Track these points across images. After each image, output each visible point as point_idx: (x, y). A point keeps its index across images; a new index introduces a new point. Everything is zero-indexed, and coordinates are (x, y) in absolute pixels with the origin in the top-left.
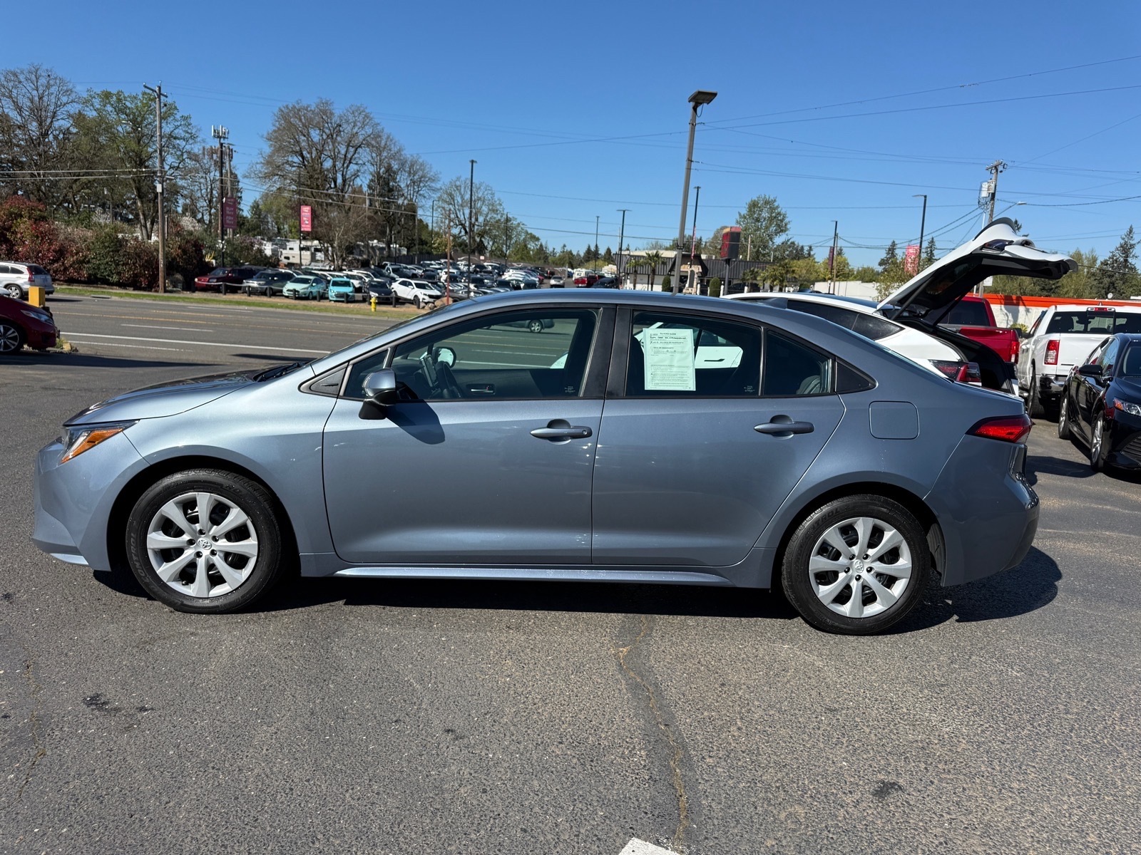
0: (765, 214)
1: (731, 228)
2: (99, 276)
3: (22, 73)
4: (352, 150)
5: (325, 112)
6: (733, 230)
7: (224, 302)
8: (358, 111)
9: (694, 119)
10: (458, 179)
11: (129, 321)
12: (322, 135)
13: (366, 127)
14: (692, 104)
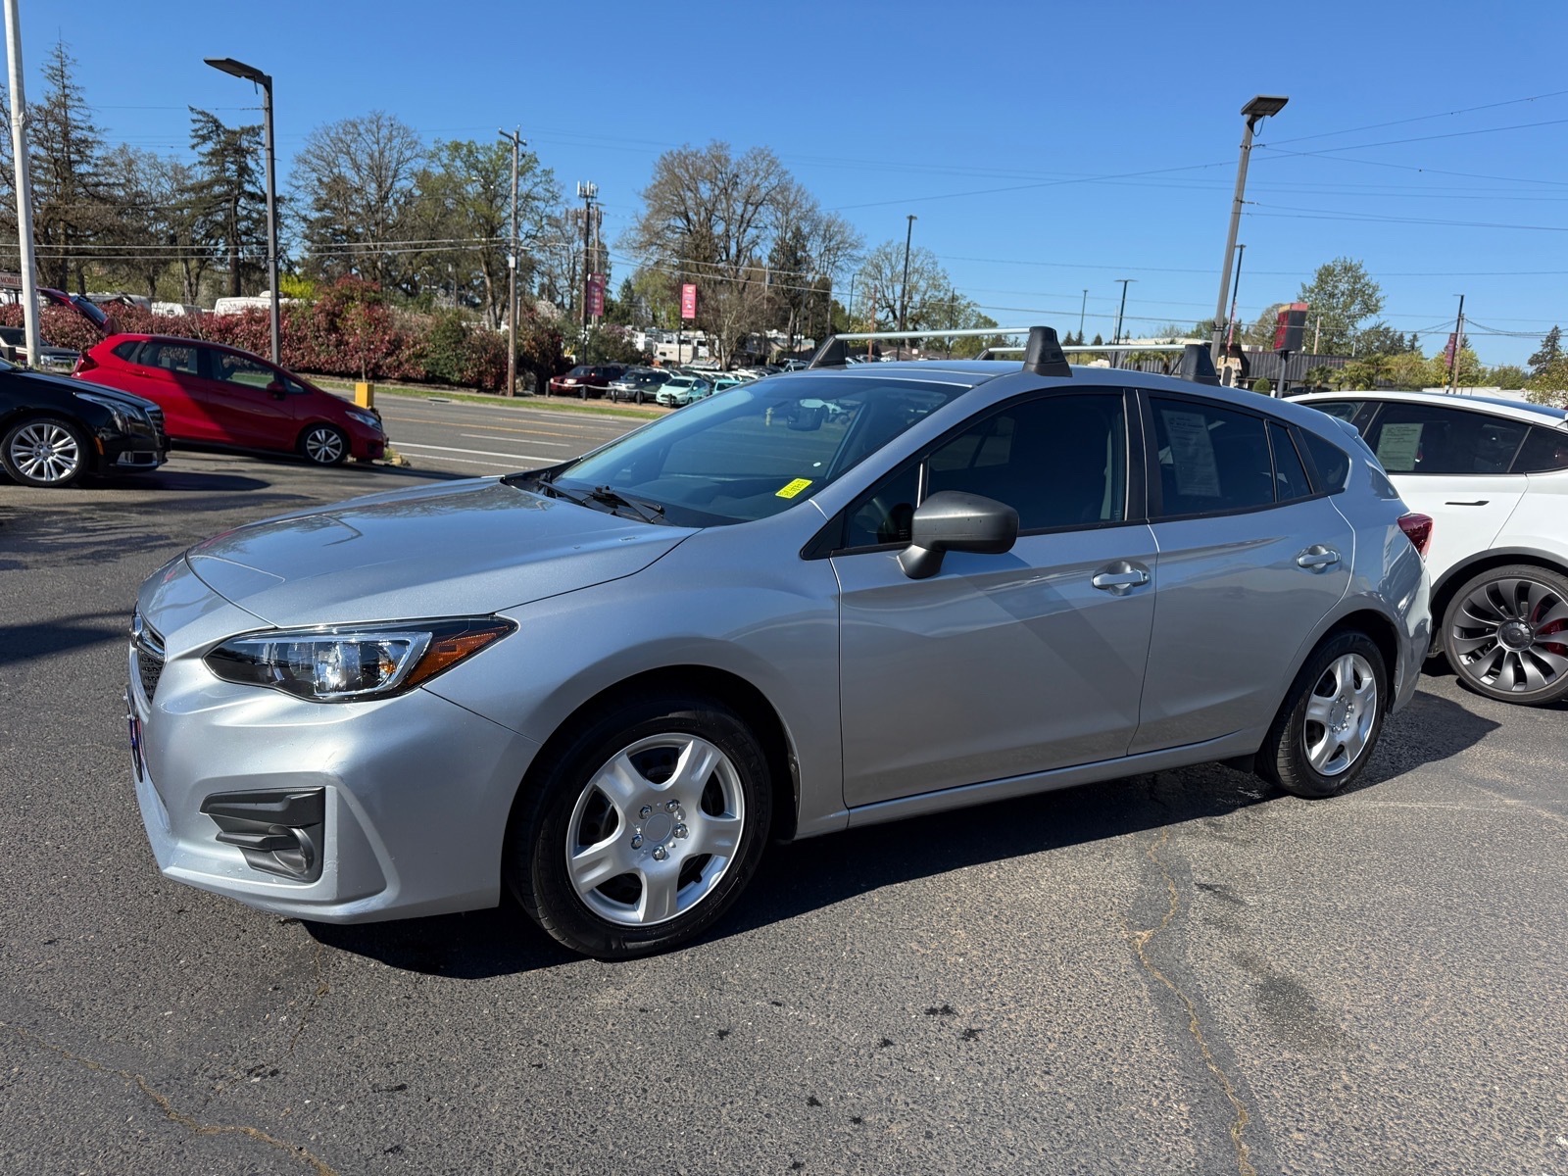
0: (1343, 286)
1: (1292, 304)
2: (437, 374)
3: (362, 122)
4: (750, 208)
5: (718, 159)
6: (1294, 308)
7: (585, 409)
8: (759, 155)
9: (1249, 139)
10: (889, 244)
11: (471, 430)
12: (713, 190)
13: (771, 177)
14: (1247, 117)
